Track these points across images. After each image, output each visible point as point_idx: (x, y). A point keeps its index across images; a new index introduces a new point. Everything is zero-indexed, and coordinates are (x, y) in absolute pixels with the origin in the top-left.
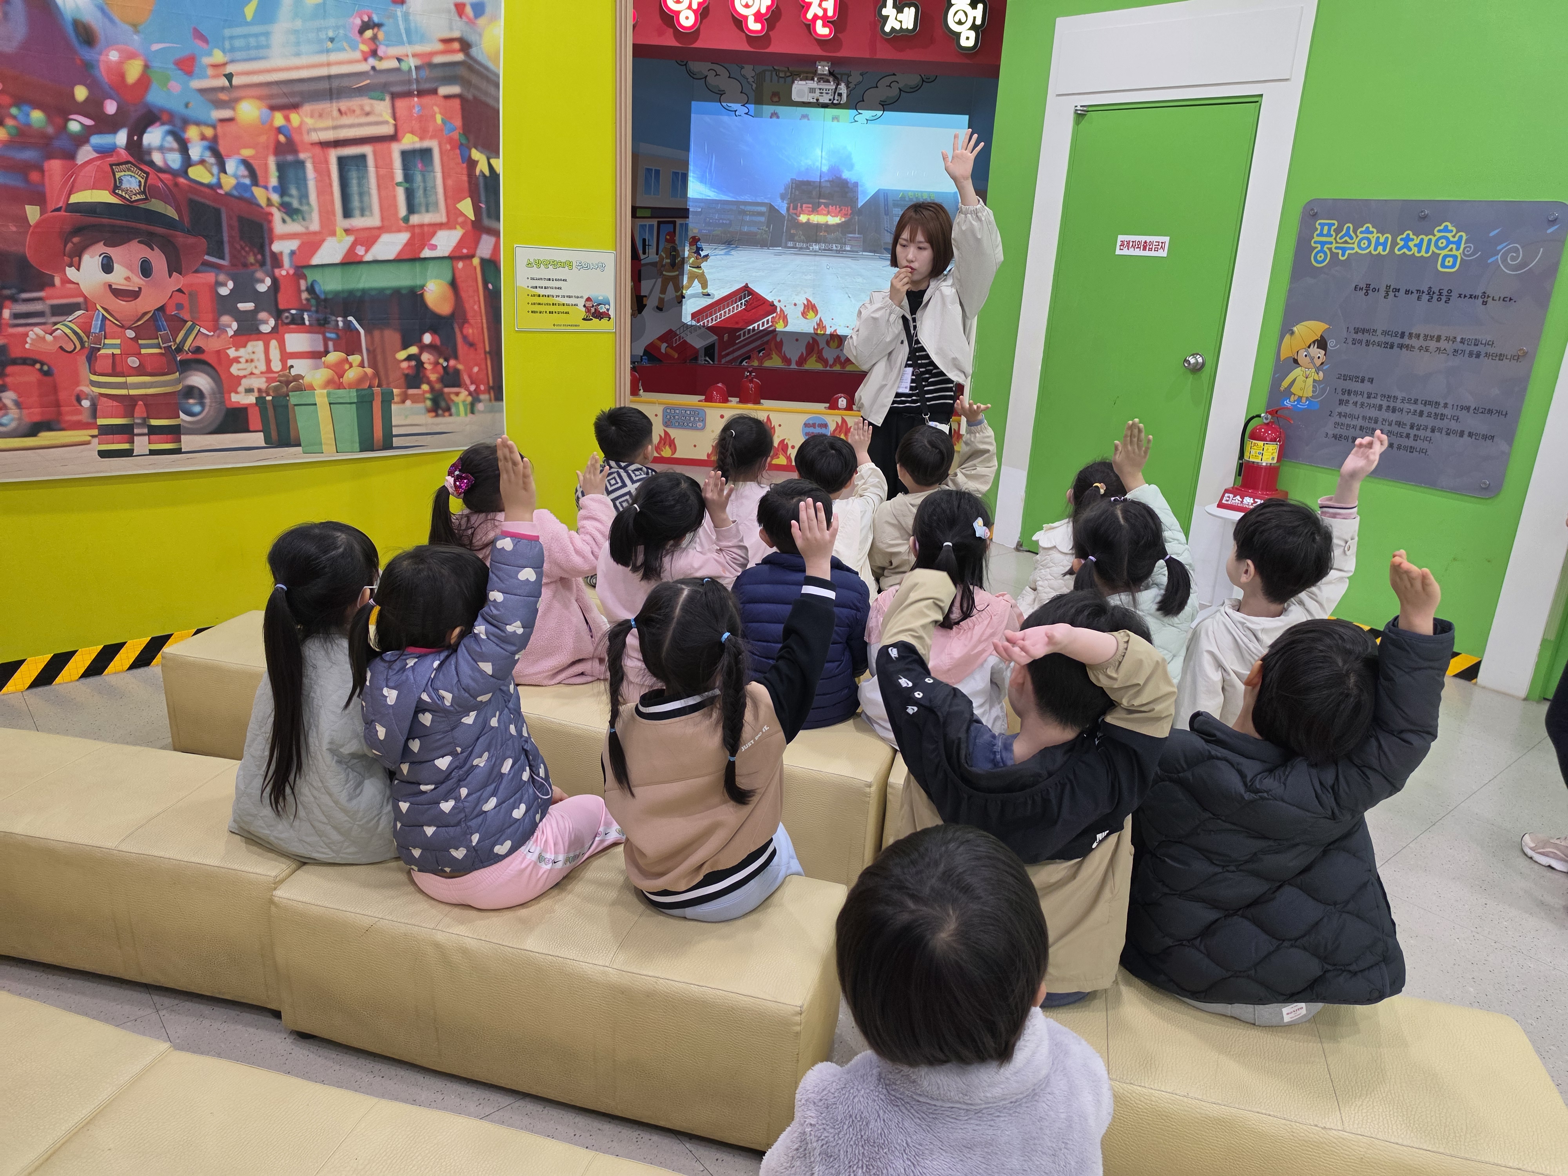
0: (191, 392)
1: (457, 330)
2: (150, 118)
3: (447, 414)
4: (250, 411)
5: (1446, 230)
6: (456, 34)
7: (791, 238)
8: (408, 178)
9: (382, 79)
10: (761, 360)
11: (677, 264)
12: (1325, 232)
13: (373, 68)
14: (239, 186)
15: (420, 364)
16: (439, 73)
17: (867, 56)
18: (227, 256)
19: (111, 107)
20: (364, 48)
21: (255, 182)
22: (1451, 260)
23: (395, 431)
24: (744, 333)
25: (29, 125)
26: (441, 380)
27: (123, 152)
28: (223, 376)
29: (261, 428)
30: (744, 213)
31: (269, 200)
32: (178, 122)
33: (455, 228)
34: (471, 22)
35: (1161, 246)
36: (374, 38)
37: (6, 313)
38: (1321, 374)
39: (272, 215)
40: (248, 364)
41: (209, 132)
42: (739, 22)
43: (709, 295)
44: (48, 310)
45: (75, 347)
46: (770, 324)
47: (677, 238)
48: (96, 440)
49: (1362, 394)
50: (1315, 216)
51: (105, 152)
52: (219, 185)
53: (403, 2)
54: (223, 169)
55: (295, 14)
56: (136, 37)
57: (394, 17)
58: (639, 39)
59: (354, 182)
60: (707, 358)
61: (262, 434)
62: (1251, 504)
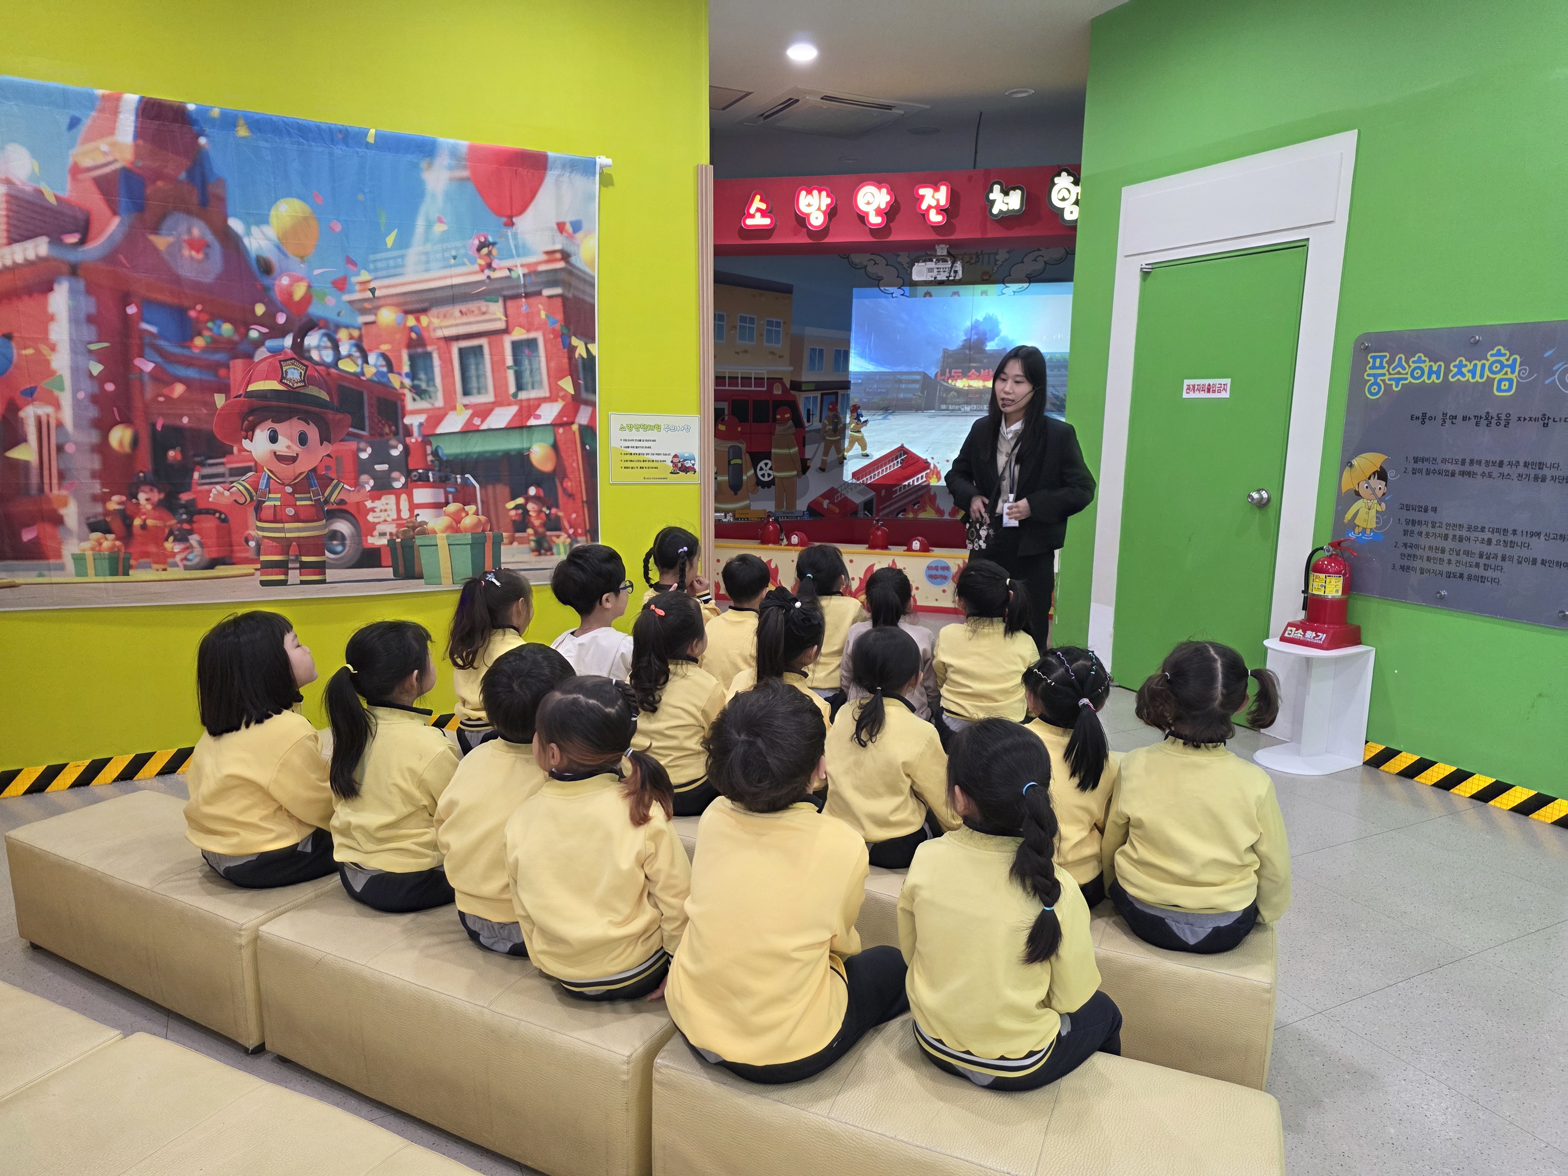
0: (335, 535)
1: (558, 484)
2: (310, 325)
3: (549, 553)
4: (382, 550)
6: (558, 247)
7: (944, 401)
8: (517, 362)
9: (497, 285)
10: (916, 512)
11: (839, 430)
12: (1377, 364)
13: (489, 277)
14: (378, 373)
15: (526, 512)
16: (543, 279)
17: (979, 236)
18: (367, 428)
19: (281, 319)
20: (482, 262)
21: (391, 369)
22: (1507, 383)
24: (900, 489)
25: (221, 335)
26: (544, 525)
27: (289, 351)
28: (361, 523)
29: (391, 564)
30: (900, 381)
31: (402, 383)
32: (332, 327)
33: (556, 401)
34: (571, 237)
35: (1222, 388)
36: (489, 254)
37: (196, 475)
38: (1383, 504)
39: (404, 395)
40: (383, 513)
41: (356, 333)
42: (862, 218)
43: (867, 455)
44: (227, 472)
45: (246, 500)
46: (924, 479)
47: (839, 407)
48: (258, 573)
49: (1426, 523)
50: (1367, 350)
51: (275, 352)
52: (363, 374)
53: (513, 224)
54: (366, 361)
55: (427, 240)
56: (302, 265)
57: (507, 237)
58: (775, 240)
59: (473, 367)
60: (866, 513)
61: (391, 569)
62: (1314, 638)
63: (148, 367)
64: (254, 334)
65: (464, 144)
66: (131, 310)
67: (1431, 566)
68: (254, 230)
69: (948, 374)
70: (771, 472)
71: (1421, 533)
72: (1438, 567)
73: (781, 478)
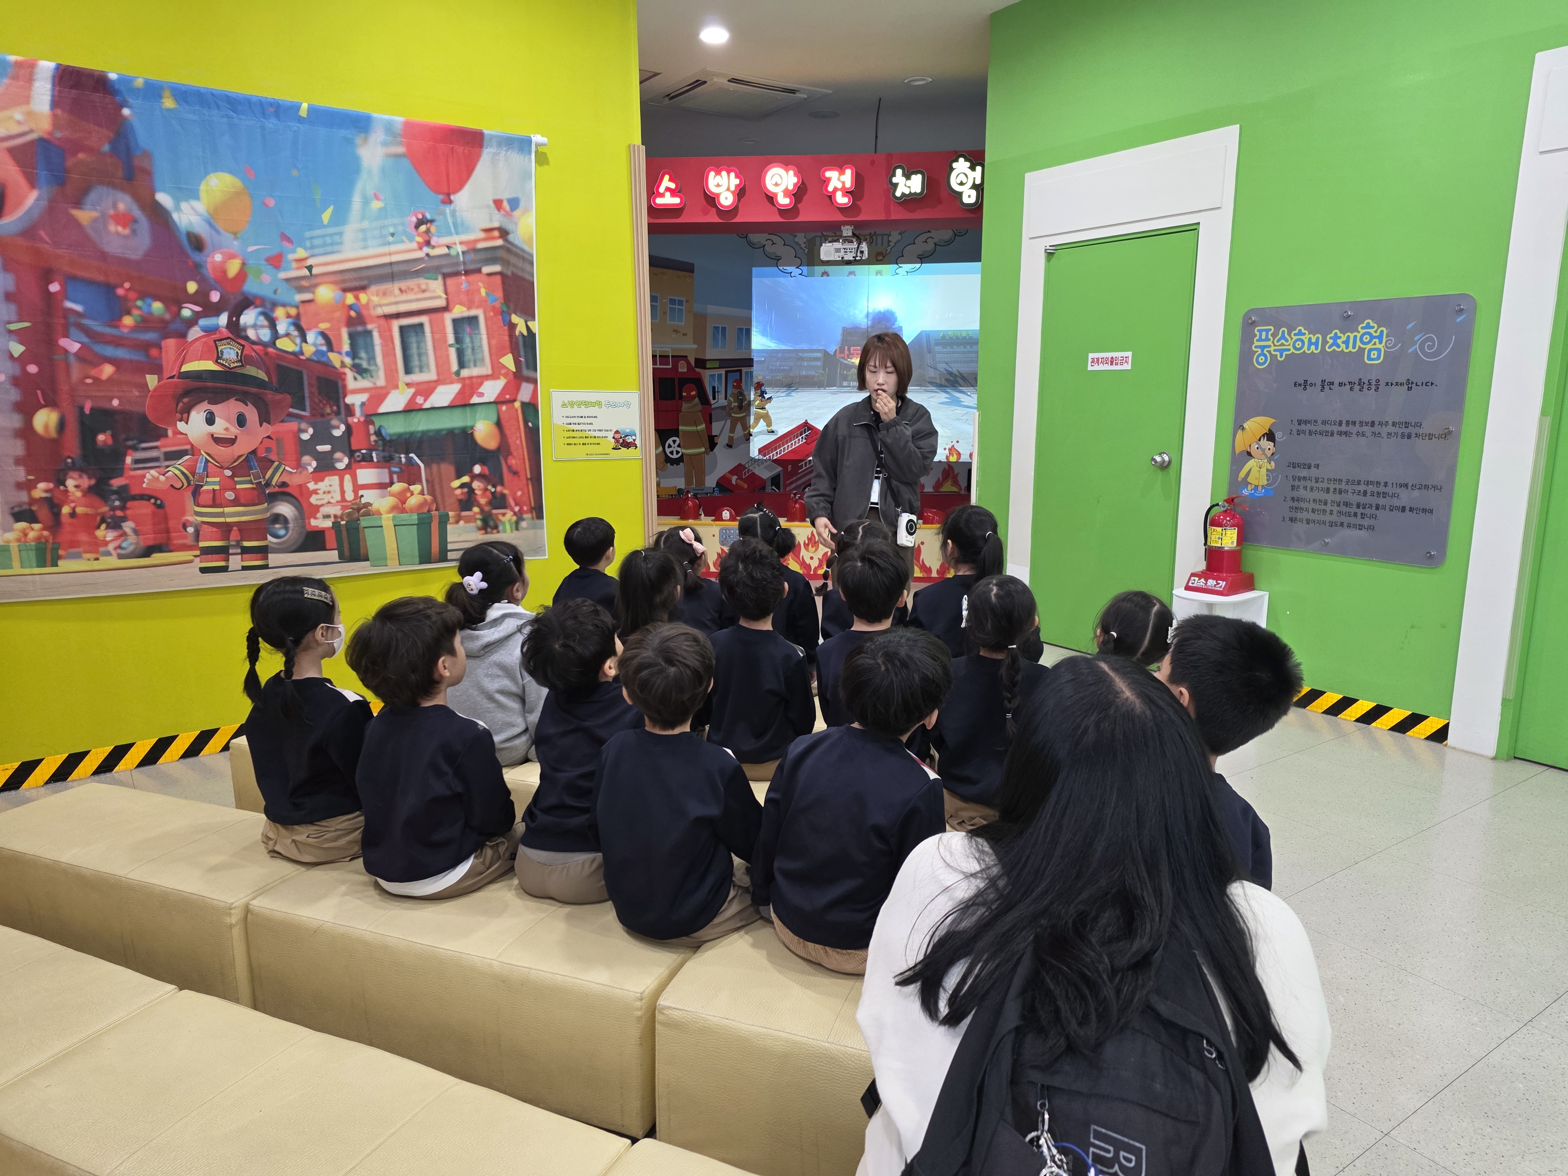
0: (278, 518)
1: (503, 462)
2: (246, 303)
3: (493, 531)
4: (327, 533)
5: (1368, 326)
6: (496, 224)
8: (458, 340)
9: (436, 263)
11: (744, 406)
12: (1264, 337)
13: (427, 255)
14: (318, 352)
15: (471, 491)
16: (482, 256)
17: (883, 218)
18: (308, 408)
19: (215, 297)
20: (420, 239)
21: (331, 348)
22: (1376, 353)
23: (450, 547)
24: (805, 464)
25: (151, 314)
26: (490, 503)
28: (305, 506)
29: (336, 547)
30: (802, 359)
31: (342, 362)
32: (268, 305)
33: (499, 378)
34: (508, 215)
35: (1125, 360)
36: (428, 231)
37: (129, 460)
38: (1273, 463)
39: (345, 374)
40: (325, 495)
41: (293, 311)
42: (771, 199)
43: (773, 432)
44: (165, 455)
45: (183, 485)
47: (743, 384)
48: (198, 559)
49: (1310, 479)
50: (1254, 324)
51: (210, 331)
52: (302, 353)
53: (450, 202)
54: (304, 340)
55: (363, 218)
56: (235, 243)
57: (444, 214)
58: (683, 219)
59: (414, 345)
60: (774, 488)
61: (336, 552)
62: (1215, 585)
63: (74, 347)
64: (186, 313)
65: (399, 119)
66: (54, 287)
67: (1315, 517)
68: (184, 205)
69: (846, 352)
70: (679, 449)
71: (1307, 487)
72: (1321, 517)
73: (690, 455)
